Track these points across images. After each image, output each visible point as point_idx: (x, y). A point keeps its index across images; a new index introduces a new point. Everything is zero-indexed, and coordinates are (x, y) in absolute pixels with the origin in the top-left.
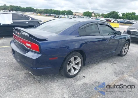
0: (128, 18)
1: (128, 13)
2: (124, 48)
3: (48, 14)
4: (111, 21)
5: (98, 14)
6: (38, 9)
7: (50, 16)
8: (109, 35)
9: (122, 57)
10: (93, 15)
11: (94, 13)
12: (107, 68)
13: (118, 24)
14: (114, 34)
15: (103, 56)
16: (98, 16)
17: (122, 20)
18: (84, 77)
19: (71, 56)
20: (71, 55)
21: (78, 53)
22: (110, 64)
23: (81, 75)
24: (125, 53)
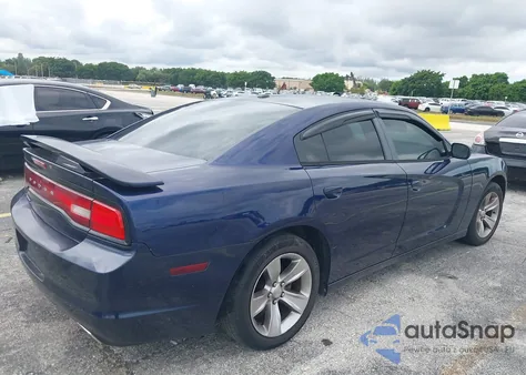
0: (480, 93)
1: (478, 74)
2: (483, 212)
3: (180, 86)
4: (416, 108)
5: (368, 81)
6: (142, 68)
7: (187, 91)
8: (419, 160)
9: (478, 248)
10: (349, 84)
11: (354, 80)
12: (420, 297)
13: (447, 116)
14: (442, 155)
15: (400, 247)
16: (367, 90)
17: (458, 102)
18: (327, 342)
19: (269, 253)
20: (269, 248)
21: (298, 239)
22: (432, 282)
23: (313, 333)
24: (489, 231)
